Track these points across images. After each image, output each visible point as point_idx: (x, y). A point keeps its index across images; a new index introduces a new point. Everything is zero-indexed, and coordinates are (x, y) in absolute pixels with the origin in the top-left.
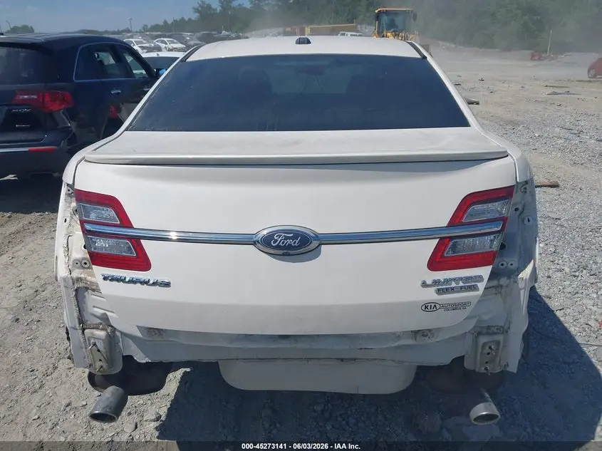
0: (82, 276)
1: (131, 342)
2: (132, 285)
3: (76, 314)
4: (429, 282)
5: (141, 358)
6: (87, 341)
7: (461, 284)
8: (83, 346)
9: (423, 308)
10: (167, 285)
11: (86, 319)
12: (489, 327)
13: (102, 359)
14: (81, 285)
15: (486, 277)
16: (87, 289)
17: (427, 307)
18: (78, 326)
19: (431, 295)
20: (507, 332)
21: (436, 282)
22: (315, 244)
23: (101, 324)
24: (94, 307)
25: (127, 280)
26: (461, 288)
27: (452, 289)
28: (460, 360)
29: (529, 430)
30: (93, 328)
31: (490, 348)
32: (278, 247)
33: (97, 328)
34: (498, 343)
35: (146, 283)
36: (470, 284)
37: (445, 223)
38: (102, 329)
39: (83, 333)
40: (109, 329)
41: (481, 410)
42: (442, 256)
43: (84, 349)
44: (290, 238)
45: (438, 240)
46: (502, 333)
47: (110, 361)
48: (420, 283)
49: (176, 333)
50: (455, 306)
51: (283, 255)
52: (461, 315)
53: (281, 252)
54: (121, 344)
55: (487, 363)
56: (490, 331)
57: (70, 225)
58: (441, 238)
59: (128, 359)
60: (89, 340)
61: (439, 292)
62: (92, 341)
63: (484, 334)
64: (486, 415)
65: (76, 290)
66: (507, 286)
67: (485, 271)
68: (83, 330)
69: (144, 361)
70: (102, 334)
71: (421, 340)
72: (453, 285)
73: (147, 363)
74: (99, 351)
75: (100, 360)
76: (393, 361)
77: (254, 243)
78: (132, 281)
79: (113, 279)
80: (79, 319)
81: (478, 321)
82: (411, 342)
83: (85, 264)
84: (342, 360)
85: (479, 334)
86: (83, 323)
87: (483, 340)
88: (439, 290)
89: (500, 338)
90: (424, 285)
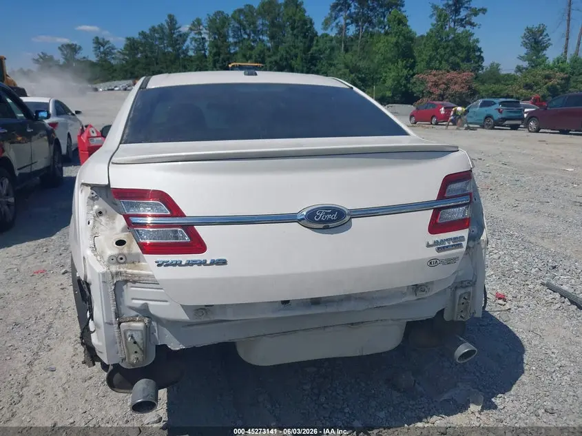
0: (122, 270)
1: (166, 331)
2: (188, 267)
3: (113, 309)
4: (431, 243)
5: (175, 345)
6: (123, 336)
7: (452, 243)
8: (118, 341)
9: (429, 263)
10: (224, 262)
11: (122, 312)
12: (462, 282)
13: (138, 350)
14: (120, 278)
15: (466, 238)
16: (126, 282)
17: (432, 263)
18: (114, 320)
19: (433, 253)
20: (474, 284)
21: (436, 243)
22: (347, 218)
23: (137, 316)
24: (133, 299)
25: (183, 263)
26: (452, 246)
27: (447, 247)
28: (441, 313)
29: (478, 374)
30: (129, 321)
31: (465, 298)
32: (321, 222)
33: (134, 321)
34: (469, 293)
35: (204, 263)
36: (457, 243)
37: (435, 198)
38: (139, 321)
39: (119, 327)
40: (146, 320)
41: (463, 349)
42: (436, 223)
43: (118, 345)
44: (329, 213)
45: (432, 210)
46: (472, 286)
47: (145, 351)
48: (425, 244)
49: (223, 307)
50: (450, 261)
51: (324, 228)
52: (452, 268)
53: (321, 226)
54: (156, 334)
55: (462, 311)
56: (464, 285)
57: (94, 226)
58: (435, 209)
59: (162, 349)
60: (125, 334)
61: (439, 250)
62: (129, 333)
63: (459, 288)
64: (467, 352)
65: (115, 284)
66: (473, 248)
67: (464, 233)
68: (120, 324)
69: (178, 349)
70: (140, 325)
71: (421, 295)
72: (447, 244)
73: (181, 350)
74: (135, 343)
75: (136, 352)
76: (392, 320)
77: (299, 221)
78: (190, 264)
79: (168, 264)
80: (116, 313)
81: (456, 278)
82: (412, 298)
83: (121, 259)
84: (352, 324)
85: (456, 288)
86: (119, 317)
87: (460, 292)
88: (439, 248)
89: (470, 289)
90: (428, 246)
